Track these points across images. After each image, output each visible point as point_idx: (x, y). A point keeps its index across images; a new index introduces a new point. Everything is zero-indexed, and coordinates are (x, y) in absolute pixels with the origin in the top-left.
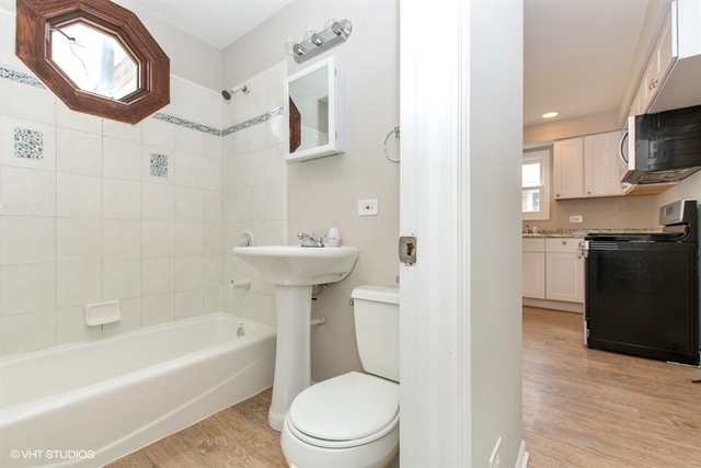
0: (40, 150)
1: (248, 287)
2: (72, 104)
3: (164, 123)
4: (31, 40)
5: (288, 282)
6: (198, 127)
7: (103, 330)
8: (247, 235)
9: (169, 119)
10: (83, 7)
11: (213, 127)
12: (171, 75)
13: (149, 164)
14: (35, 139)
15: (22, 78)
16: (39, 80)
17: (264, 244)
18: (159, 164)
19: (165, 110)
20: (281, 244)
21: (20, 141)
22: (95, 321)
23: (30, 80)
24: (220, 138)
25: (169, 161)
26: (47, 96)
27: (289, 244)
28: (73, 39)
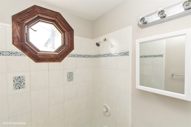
0: (24, 84)
2: (36, 60)
3: (72, 58)
4: (19, 36)
6: (84, 56)
8: (106, 106)
9: (74, 56)
10: (40, 15)
11: (90, 55)
12: (75, 37)
13: (67, 77)
14: (21, 80)
15: (15, 54)
16: (23, 53)
18: (70, 76)
19: (73, 53)
21: (16, 82)
23: (18, 54)
24: (92, 58)
25: (74, 74)
26: (26, 59)
28: (36, 31)
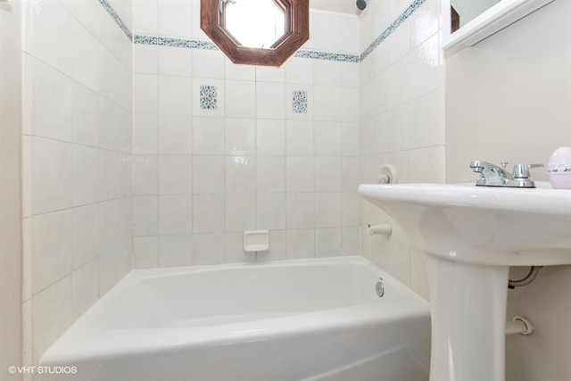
0: (215, 101)
1: (389, 234)
3: (305, 59)
4: (210, 13)
5: (453, 254)
6: (335, 57)
7: (257, 257)
8: (387, 170)
9: (308, 55)
11: (350, 54)
12: (311, 10)
13: (292, 101)
14: (212, 92)
15: (204, 45)
16: (214, 44)
17: (409, 181)
18: (300, 101)
19: (306, 47)
20: (435, 181)
21: (203, 96)
22: (251, 247)
23: (208, 45)
24: (359, 64)
25: (309, 97)
26: (219, 54)
27: (448, 182)
